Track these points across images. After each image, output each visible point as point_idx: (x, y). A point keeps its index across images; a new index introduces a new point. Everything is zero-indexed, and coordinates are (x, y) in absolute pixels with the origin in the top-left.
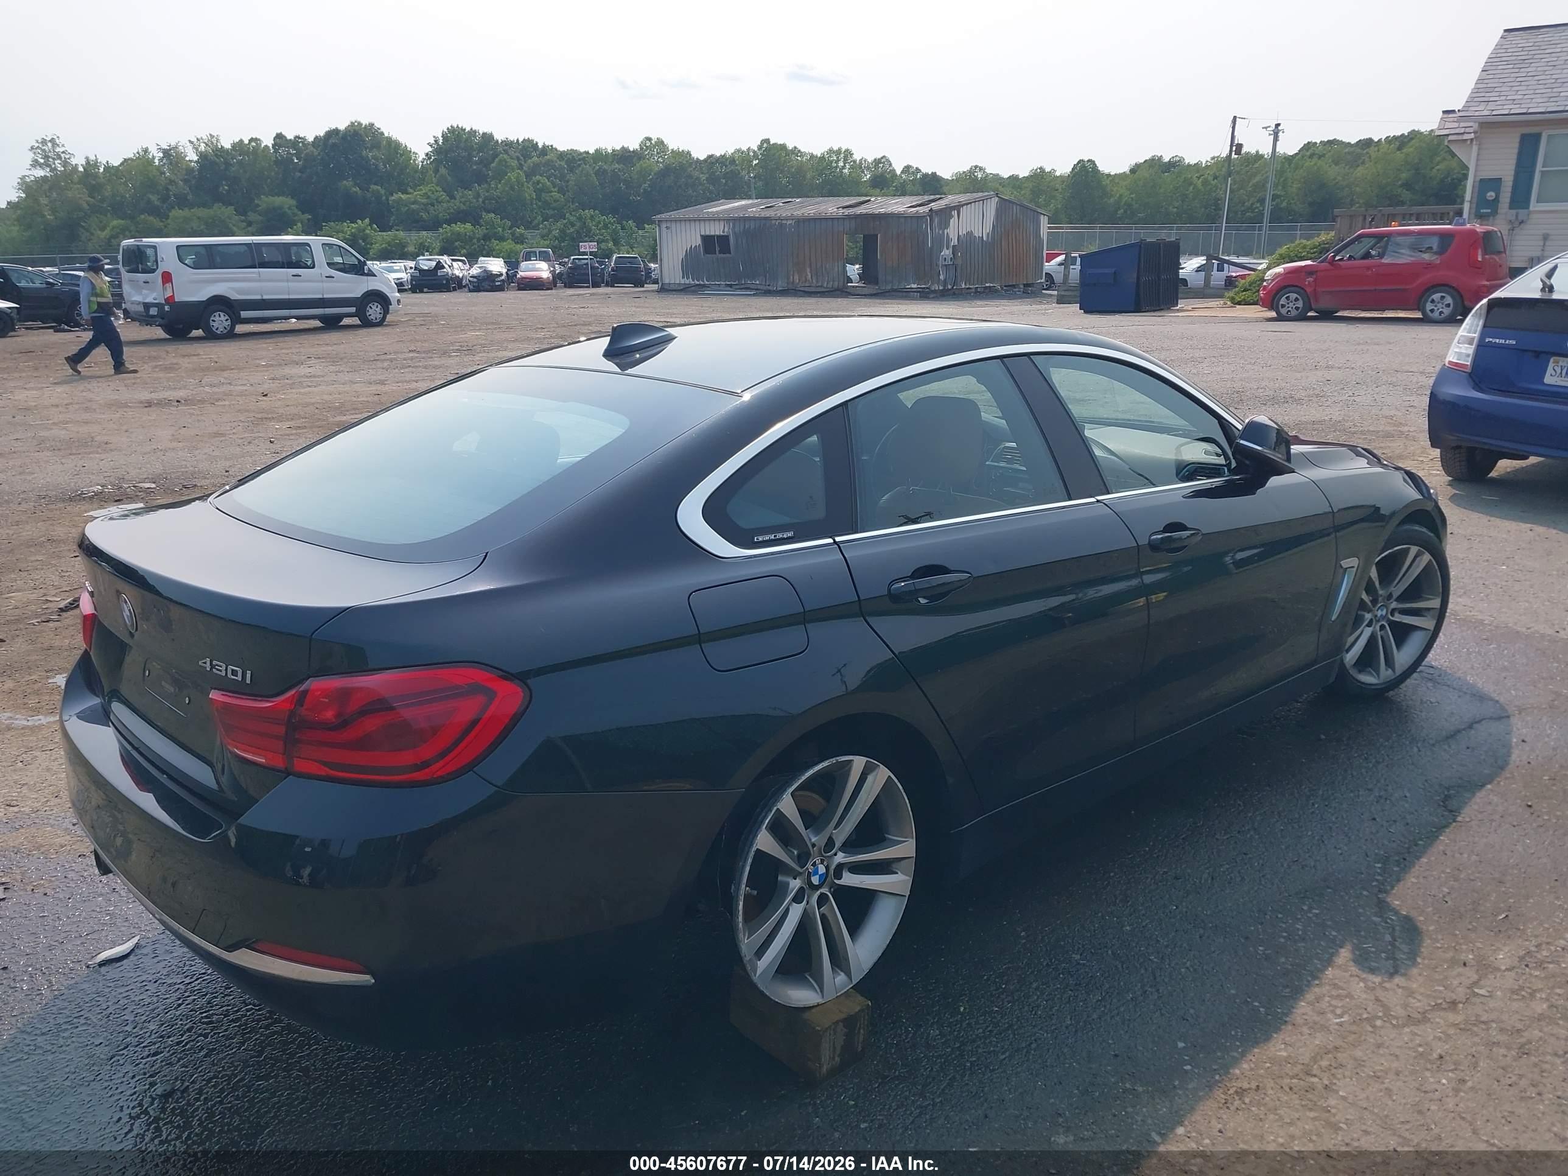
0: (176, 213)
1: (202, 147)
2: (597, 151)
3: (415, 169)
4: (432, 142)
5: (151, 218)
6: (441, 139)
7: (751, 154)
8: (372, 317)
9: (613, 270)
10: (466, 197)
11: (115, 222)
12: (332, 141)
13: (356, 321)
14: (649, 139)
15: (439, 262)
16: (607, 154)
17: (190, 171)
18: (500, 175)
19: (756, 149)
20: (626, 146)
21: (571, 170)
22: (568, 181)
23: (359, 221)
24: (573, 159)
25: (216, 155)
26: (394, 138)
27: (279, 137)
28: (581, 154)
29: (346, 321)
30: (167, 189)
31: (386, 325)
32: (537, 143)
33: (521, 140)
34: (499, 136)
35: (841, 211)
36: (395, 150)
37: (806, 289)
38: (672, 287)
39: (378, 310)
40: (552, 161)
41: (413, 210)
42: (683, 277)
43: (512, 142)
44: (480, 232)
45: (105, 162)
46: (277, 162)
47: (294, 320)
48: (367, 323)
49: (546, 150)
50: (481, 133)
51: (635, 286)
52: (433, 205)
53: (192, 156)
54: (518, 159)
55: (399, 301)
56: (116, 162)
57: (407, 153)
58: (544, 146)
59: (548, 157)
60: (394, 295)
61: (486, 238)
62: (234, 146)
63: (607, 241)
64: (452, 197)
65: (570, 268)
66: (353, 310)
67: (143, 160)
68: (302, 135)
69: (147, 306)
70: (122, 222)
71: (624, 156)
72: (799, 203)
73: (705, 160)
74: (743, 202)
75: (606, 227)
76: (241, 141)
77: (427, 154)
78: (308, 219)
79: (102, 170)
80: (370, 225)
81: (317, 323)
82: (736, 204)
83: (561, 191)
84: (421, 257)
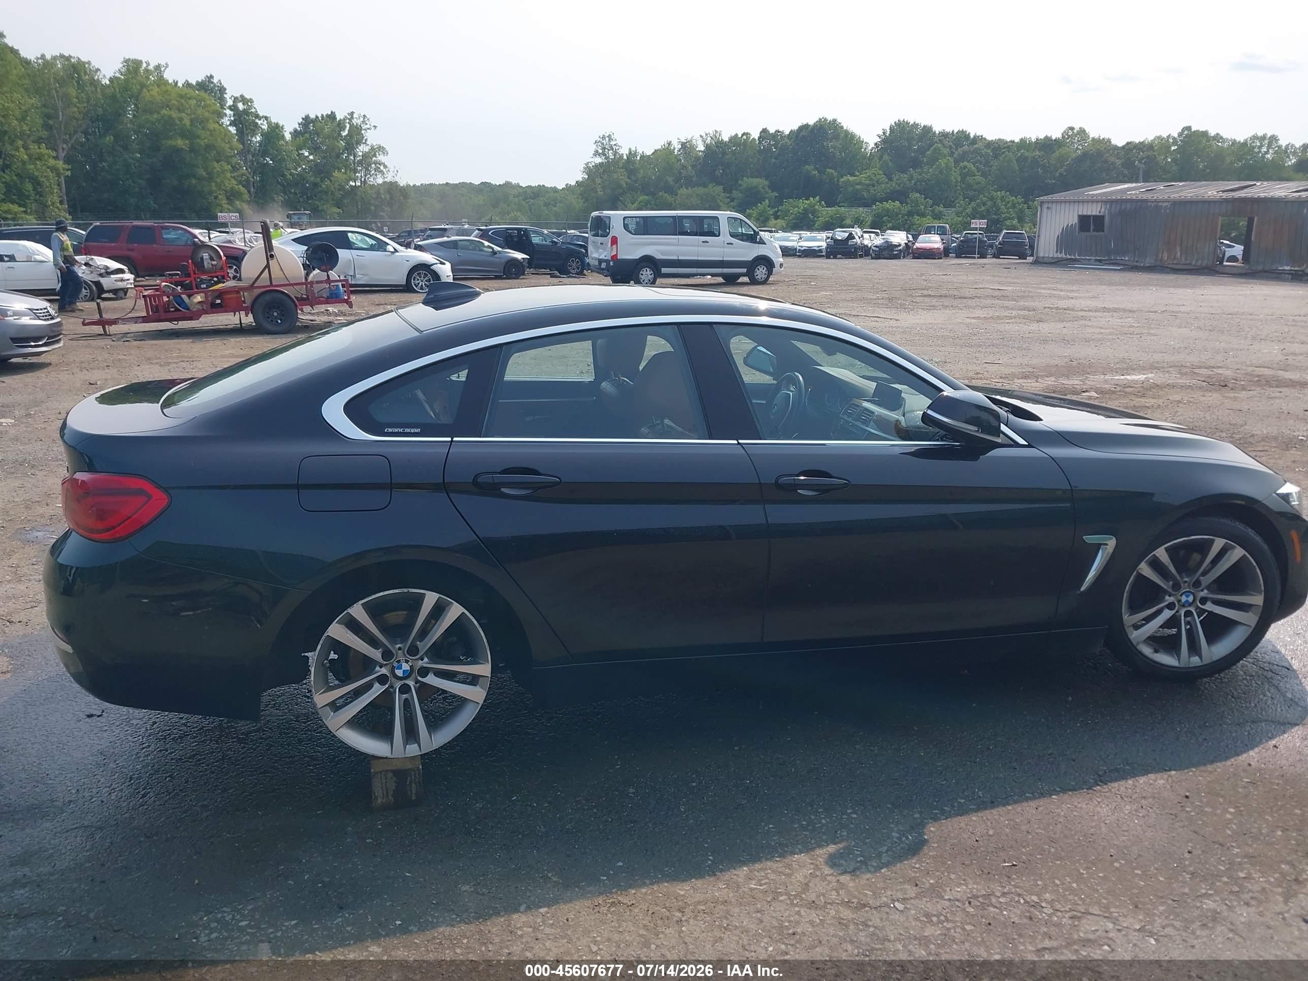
0: (683, 191)
1: (708, 141)
2: (1021, 140)
3: (864, 156)
4: (881, 133)
5: (666, 195)
6: (889, 131)
7: (1171, 140)
8: (758, 277)
9: (1000, 244)
10: (902, 179)
11: (642, 198)
12: (803, 133)
13: (745, 279)
14: (1072, 129)
15: (851, 234)
16: (1031, 143)
17: (697, 158)
18: (933, 161)
19: (1176, 136)
20: (1049, 135)
21: (996, 157)
22: (991, 166)
23: (811, 199)
24: (999, 148)
25: (717, 147)
26: (851, 131)
27: (765, 131)
28: (1007, 142)
29: (740, 280)
30: (680, 173)
31: (768, 284)
32: (969, 134)
33: (956, 131)
34: (937, 129)
35: (1221, 194)
36: (850, 141)
37: (1174, 266)
38: (1046, 260)
39: (764, 271)
40: (980, 150)
41: (857, 190)
42: (1057, 252)
43: (948, 133)
44: (906, 209)
45: (641, 152)
46: (760, 151)
47: (709, 277)
48: (754, 282)
49: (977, 139)
50: (922, 125)
51: (1019, 259)
52: (873, 186)
53: (701, 147)
54: (951, 147)
55: (781, 265)
56: (649, 152)
57: (860, 142)
58: (975, 137)
59: (976, 146)
60: (778, 259)
61: (910, 214)
62: (731, 139)
63: (1013, 219)
64: (890, 179)
65: (961, 241)
66: (745, 270)
67: (666, 151)
68: (781, 130)
69: (600, 261)
70: (647, 197)
71: (1047, 145)
72: (1182, 186)
73: (1123, 147)
74: (1126, 186)
75: (1014, 206)
76: (736, 135)
77: (876, 144)
78: (776, 197)
79: (638, 158)
80: (820, 202)
81: (720, 280)
82: (1119, 188)
83: (984, 175)
84: (838, 229)
